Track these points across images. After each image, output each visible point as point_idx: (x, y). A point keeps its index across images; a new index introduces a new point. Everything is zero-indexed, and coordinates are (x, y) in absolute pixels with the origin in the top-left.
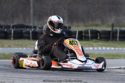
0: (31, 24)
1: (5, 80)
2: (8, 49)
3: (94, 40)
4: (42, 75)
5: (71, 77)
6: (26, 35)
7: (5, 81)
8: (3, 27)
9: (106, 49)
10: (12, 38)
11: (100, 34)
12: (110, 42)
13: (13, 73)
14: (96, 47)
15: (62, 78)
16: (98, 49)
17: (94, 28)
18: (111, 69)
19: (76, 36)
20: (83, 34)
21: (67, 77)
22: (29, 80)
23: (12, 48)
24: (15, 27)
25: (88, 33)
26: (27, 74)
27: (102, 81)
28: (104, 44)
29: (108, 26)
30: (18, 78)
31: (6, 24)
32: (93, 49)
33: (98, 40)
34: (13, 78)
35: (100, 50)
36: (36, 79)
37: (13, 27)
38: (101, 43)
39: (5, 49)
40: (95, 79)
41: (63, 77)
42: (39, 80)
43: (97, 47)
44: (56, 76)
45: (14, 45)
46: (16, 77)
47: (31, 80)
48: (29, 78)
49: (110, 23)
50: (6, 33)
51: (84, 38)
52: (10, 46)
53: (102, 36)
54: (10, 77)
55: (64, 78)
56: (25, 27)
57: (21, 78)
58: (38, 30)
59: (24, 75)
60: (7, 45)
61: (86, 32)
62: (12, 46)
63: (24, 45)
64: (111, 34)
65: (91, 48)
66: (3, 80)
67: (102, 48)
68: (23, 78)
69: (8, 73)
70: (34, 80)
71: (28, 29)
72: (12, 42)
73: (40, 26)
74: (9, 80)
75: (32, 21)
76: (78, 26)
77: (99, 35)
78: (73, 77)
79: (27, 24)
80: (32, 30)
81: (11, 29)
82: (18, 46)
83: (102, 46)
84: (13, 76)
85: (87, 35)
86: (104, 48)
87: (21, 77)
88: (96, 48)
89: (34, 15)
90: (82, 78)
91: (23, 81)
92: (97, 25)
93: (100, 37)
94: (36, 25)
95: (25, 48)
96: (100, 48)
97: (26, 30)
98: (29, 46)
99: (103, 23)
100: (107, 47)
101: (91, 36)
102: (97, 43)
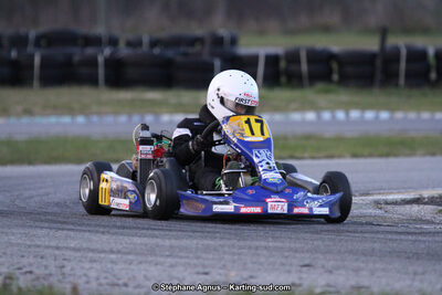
0: (100, 30)
1: (31, 260)
3: (320, 86)
5: (257, 243)
7: (31, 265)
11: (341, 65)
12: (376, 91)
14: (326, 109)
15: (226, 249)
18: (387, 203)
20: (283, 64)
21: (242, 243)
22: (113, 256)
24: (43, 42)
25: (299, 62)
26: (103, 233)
27: (363, 258)
29: (367, 31)
30: (74, 249)
34: (57, 252)
36: (137, 254)
37: (37, 43)
38: (344, 96)
40: (339, 252)
41: (228, 242)
44: (206, 242)
48: (112, 252)
50: (15, 64)
51: (283, 79)
55: (233, 246)
57: (84, 249)
58: (124, 51)
59: (95, 237)
61: (293, 57)
64: (379, 63)
66: (25, 261)
68: (93, 251)
70: (130, 257)
71: (89, 51)
74: (44, 262)
76: (262, 32)
77: (335, 66)
78: (263, 243)
79: (84, 29)
80: (103, 53)
81: (30, 49)
85: (293, 67)
87: (85, 245)
90: (293, 245)
91: (94, 265)
93: (339, 73)
94: (117, 32)
97: (82, 53)
101: (309, 70)
102: (332, 97)
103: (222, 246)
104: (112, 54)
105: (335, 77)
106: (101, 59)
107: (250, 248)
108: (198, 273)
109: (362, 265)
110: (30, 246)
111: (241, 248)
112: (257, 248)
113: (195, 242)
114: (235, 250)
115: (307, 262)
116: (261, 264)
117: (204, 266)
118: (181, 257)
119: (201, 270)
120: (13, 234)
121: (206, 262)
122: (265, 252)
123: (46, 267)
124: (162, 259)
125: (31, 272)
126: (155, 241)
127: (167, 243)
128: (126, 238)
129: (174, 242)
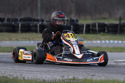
0: (39, 18)
1: (13, 73)
2: (16, 42)
3: (102, 33)
4: (50, 68)
5: (79, 70)
6: (33, 28)
7: (12, 74)
8: (11, 20)
9: (114, 42)
10: (19, 32)
11: (108, 28)
12: (118, 35)
13: (21, 66)
14: (103, 40)
15: (70, 71)
16: (105, 42)
17: (102, 21)
18: (118, 62)
19: (83, 30)
20: (91, 27)
23: (19, 42)
24: (22, 21)
26: (35, 67)
27: (110, 74)
28: (112, 37)
29: (116, 19)
30: (26, 71)
31: (13, 18)
32: (101, 42)
33: (105, 34)
34: (20, 71)
35: (107, 44)
36: (44, 72)
37: (20, 21)
38: (109, 36)
39: (12, 42)
42: (47, 73)
43: (105, 40)
44: (64, 70)
45: (22, 39)
46: (23, 71)
47: (39, 73)
48: (37, 72)
49: (118, 16)
50: (13, 26)
51: (91, 32)
52: (17, 40)
53: (110, 29)
54: (18, 70)
55: (72, 71)
56: (33, 21)
57: (28, 71)
58: (45, 23)
59: (32, 68)
60: (15, 39)
61: (94, 25)
62: (20, 39)
63: (31, 38)
64: (119, 27)
65: (99, 42)
66: (11, 73)
67: (109, 42)
68: (31, 71)
69: (16, 66)
70: (42, 73)
71: (35, 23)
72: (19, 35)
73: (47, 19)
74: (16, 73)
75: (39, 14)
76: (86, 19)
77: (106, 28)
78: (81, 70)
79: (34, 17)
80: (39, 23)
81: (18, 22)
82: (25, 39)
83: (109, 40)
84: (20, 69)
85: (94, 28)
86: (111, 41)
87: (29, 70)
88: (103, 42)
89: (42, 8)
90: (89, 71)
91: (31, 74)
92: (104, 19)
93: (107, 30)
94: (43, 18)
95: (32, 42)
96: (107, 42)
97: (33, 23)
98: (36, 39)
99: (111, 16)
100: (114, 40)
103: (69, 71)
104: (41, 24)
106: (38, 25)
108: (61, 77)
109: (109, 76)
110: (13, 70)
111: (74, 71)
115: (93, 75)
116: (80, 75)
117: (63, 75)
118: (57, 73)
119: (62, 76)
120: (8, 67)
121: (64, 74)
122: (81, 72)
123: (17, 75)
124: (51, 73)
125: (12, 76)
126: (49, 69)
127: (53, 70)
128: (41, 68)
129: (55, 69)
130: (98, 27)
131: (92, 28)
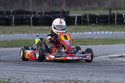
1: (15, 74)
3: (93, 25)
5: (77, 69)
6: (26, 21)
10: (13, 25)
12: (108, 26)
14: (94, 31)
15: (69, 71)
21: (73, 69)
22: (37, 73)
24: (15, 13)
25: (87, 18)
28: (103, 28)
33: (96, 25)
38: (99, 27)
51: (82, 23)
55: (71, 70)
60: (9, 32)
62: (14, 32)
64: (109, 18)
66: (13, 75)
77: (97, 19)
78: (79, 69)
85: (85, 19)
91: (32, 76)
101: (89, 20)
102: (96, 28)
103: (68, 70)
105: (97, 22)
106: (31, 18)
107: (75, 70)
108: (61, 78)
111: (73, 70)
112: (77, 70)
113: (60, 69)
114: (72, 71)
117: (63, 76)
118: (56, 73)
122: (80, 72)
124: (51, 74)
126: (49, 69)
127: (52, 69)
128: (41, 68)
129: (54, 69)
130: (89, 18)
131: (83, 20)
